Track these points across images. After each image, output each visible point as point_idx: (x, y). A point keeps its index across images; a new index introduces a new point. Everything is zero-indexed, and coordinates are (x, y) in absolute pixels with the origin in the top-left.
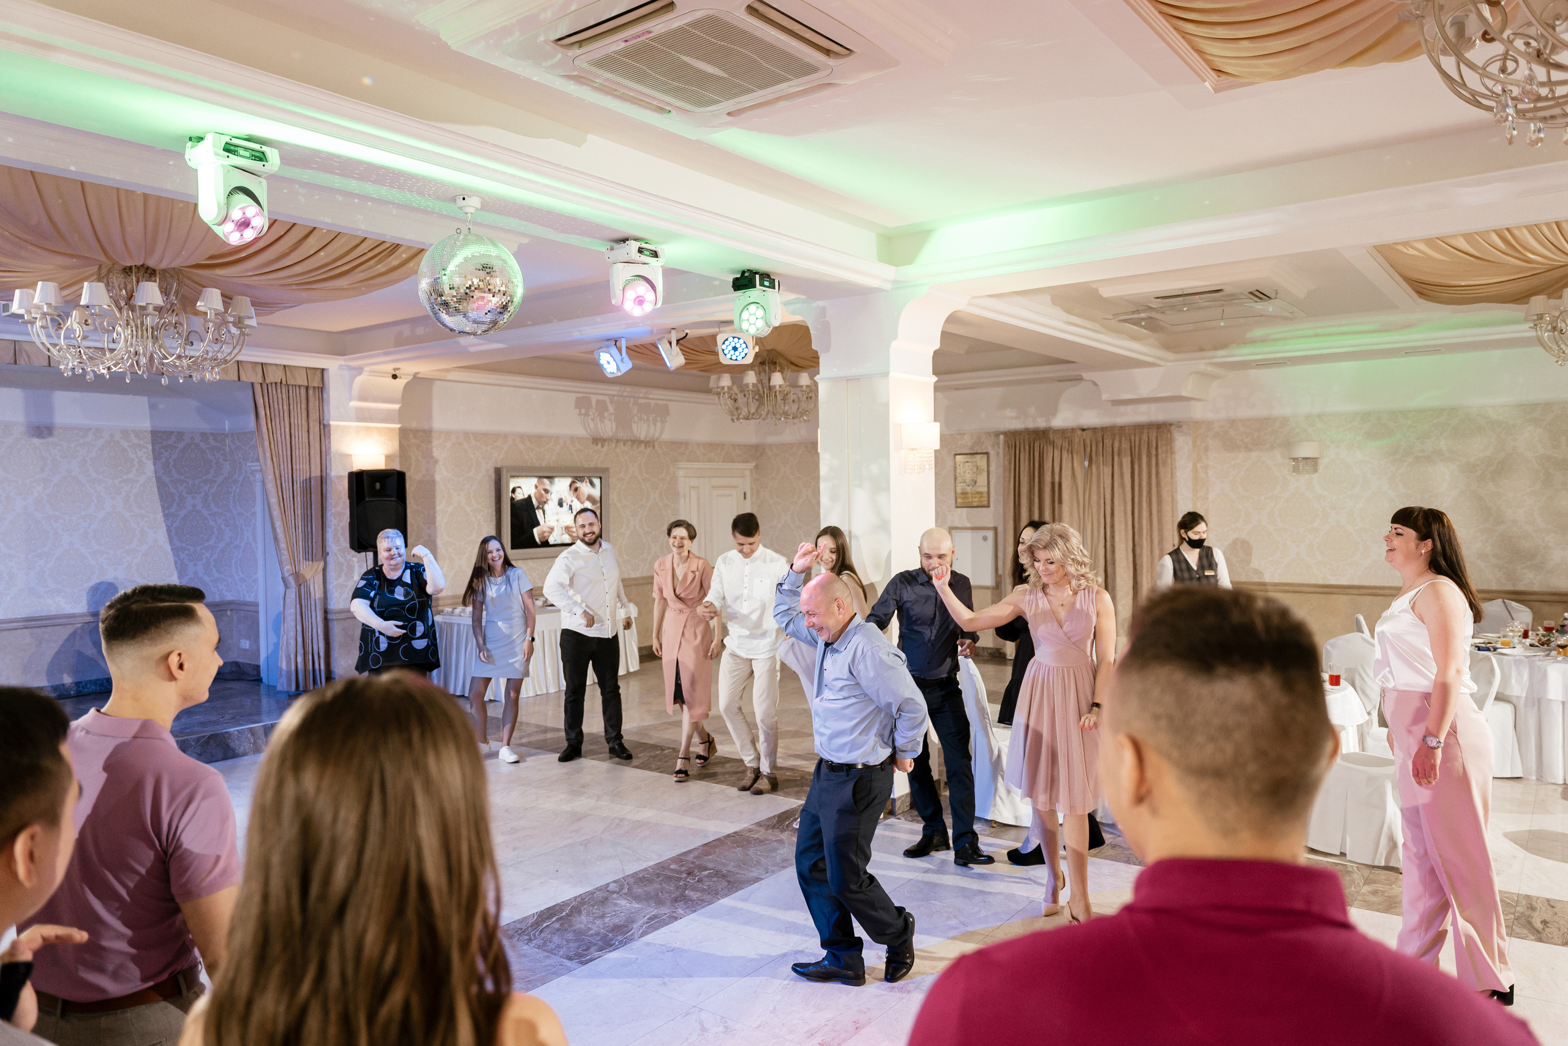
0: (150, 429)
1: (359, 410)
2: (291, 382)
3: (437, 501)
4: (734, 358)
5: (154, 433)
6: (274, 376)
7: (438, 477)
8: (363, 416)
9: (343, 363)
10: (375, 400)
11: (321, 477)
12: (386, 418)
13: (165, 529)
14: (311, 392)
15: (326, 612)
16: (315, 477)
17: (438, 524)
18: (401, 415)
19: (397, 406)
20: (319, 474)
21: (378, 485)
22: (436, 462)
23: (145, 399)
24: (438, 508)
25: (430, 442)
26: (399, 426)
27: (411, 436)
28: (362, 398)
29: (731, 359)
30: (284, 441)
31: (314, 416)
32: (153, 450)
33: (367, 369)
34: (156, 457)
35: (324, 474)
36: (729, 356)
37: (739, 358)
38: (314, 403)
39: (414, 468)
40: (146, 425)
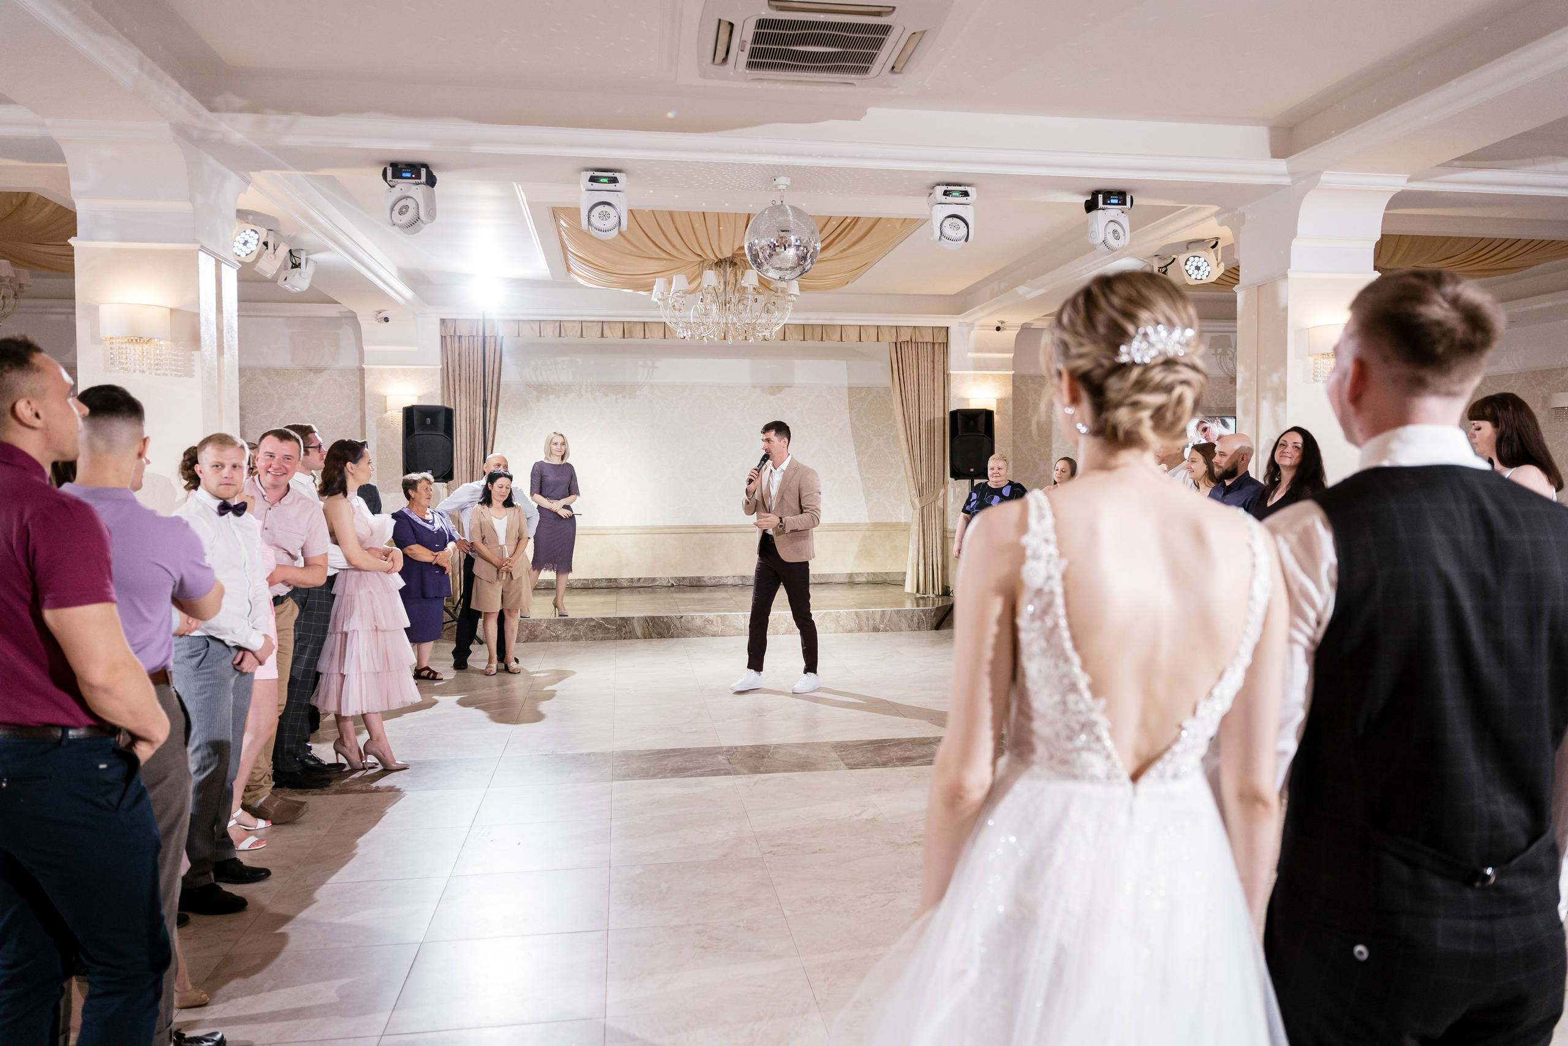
0: (847, 386)
1: (975, 360)
2: (920, 339)
4: (1199, 278)
5: (850, 389)
6: (905, 336)
8: (979, 365)
9: (961, 320)
10: (989, 351)
11: (944, 418)
12: (1000, 365)
13: (856, 463)
14: (936, 347)
15: (944, 532)
16: (938, 418)
18: (1015, 363)
19: (1011, 355)
20: (941, 415)
21: (972, 423)
23: (844, 363)
24: (1054, 446)
26: (1013, 372)
27: (1028, 381)
28: (977, 350)
29: (1196, 279)
30: (913, 389)
31: (939, 366)
32: (849, 401)
33: (977, 323)
34: (851, 408)
36: (1193, 277)
37: (1204, 277)
38: (939, 356)
39: (1030, 410)
40: (845, 383)
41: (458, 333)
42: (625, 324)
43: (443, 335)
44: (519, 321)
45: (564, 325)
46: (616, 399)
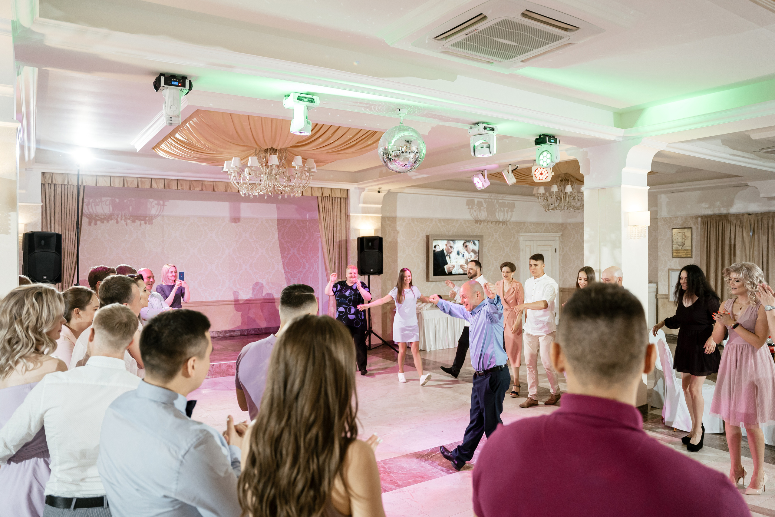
0: (277, 218)
1: (363, 208)
2: (334, 196)
3: (398, 252)
4: (541, 178)
5: (278, 220)
6: (327, 193)
7: (399, 240)
8: (365, 211)
9: (356, 186)
10: (370, 203)
11: (346, 240)
12: (375, 211)
13: (282, 263)
14: (342, 200)
16: (343, 240)
17: (398, 263)
18: (382, 210)
19: (380, 206)
20: (345, 238)
21: (370, 244)
22: (398, 232)
23: (275, 205)
24: (399, 255)
25: (396, 223)
26: (381, 215)
27: (387, 220)
28: (364, 203)
29: (539, 179)
30: (330, 223)
31: (343, 211)
32: (278, 228)
33: (367, 189)
34: (279, 231)
35: (347, 239)
36: (538, 178)
37: (544, 179)
38: (343, 205)
39: (387, 236)
40: (275, 217)
41: (54, 182)
42: (166, 180)
43: (43, 183)
44: (96, 176)
45: (126, 180)
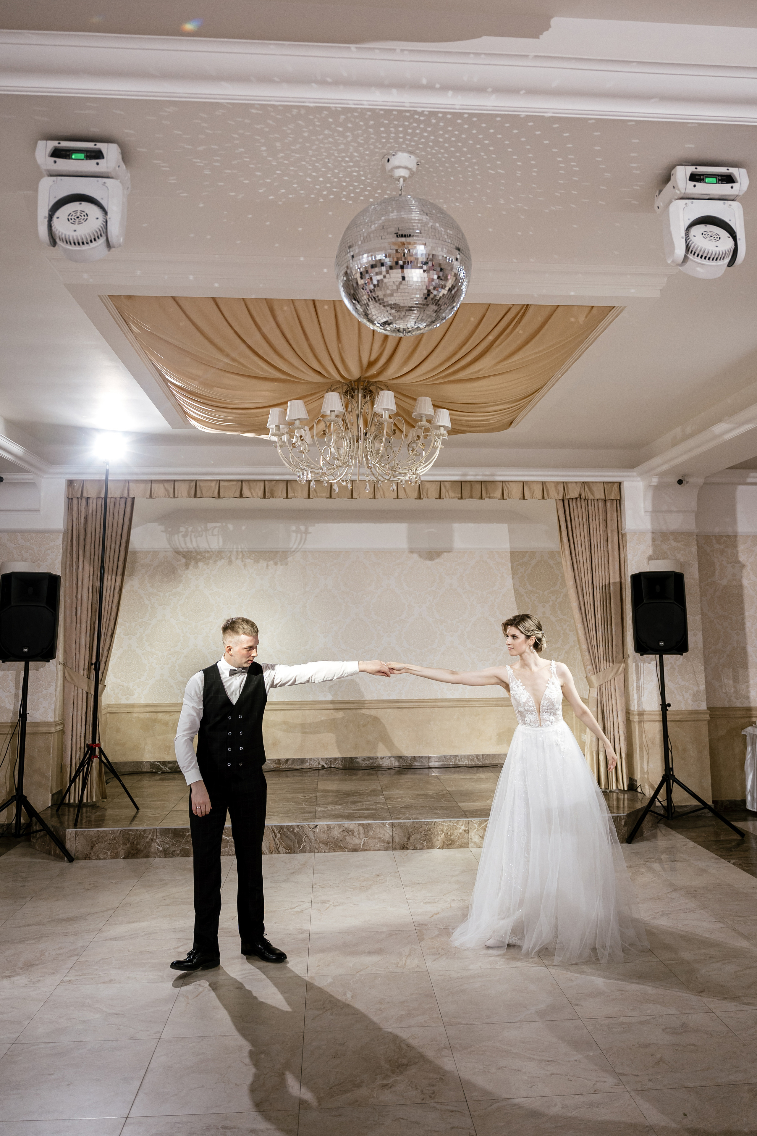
0: (509, 550)
2: (590, 497)
3: (746, 607)
5: (512, 553)
6: (573, 493)
7: (745, 582)
9: (636, 475)
11: (621, 583)
14: (609, 504)
15: (628, 712)
16: (614, 583)
17: (747, 630)
19: (692, 513)
20: (618, 580)
21: (658, 588)
22: (743, 566)
23: (505, 526)
24: (747, 614)
25: (736, 547)
26: (696, 531)
27: (714, 541)
30: (584, 551)
31: (612, 526)
34: (514, 572)
35: (623, 581)
38: (612, 514)
39: (717, 573)
40: (507, 546)
41: (85, 495)
42: (266, 483)
43: (70, 497)
44: (152, 481)
45: (200, 486)
46: (267, 566)
